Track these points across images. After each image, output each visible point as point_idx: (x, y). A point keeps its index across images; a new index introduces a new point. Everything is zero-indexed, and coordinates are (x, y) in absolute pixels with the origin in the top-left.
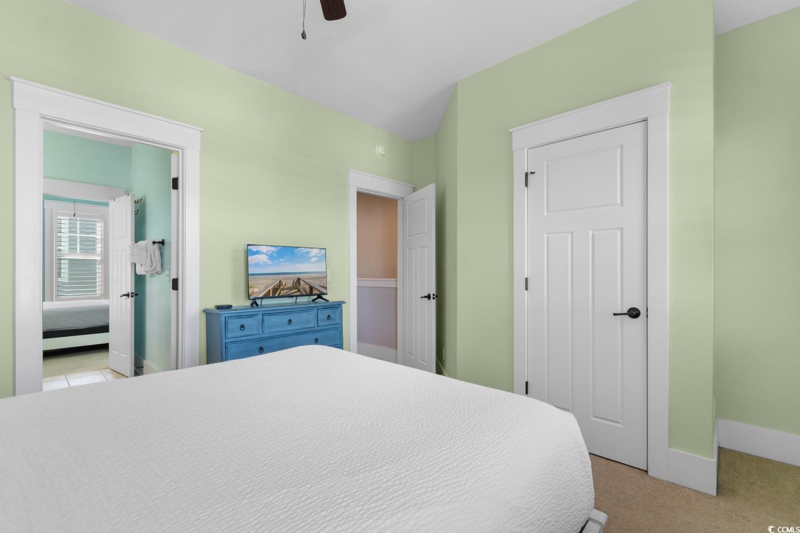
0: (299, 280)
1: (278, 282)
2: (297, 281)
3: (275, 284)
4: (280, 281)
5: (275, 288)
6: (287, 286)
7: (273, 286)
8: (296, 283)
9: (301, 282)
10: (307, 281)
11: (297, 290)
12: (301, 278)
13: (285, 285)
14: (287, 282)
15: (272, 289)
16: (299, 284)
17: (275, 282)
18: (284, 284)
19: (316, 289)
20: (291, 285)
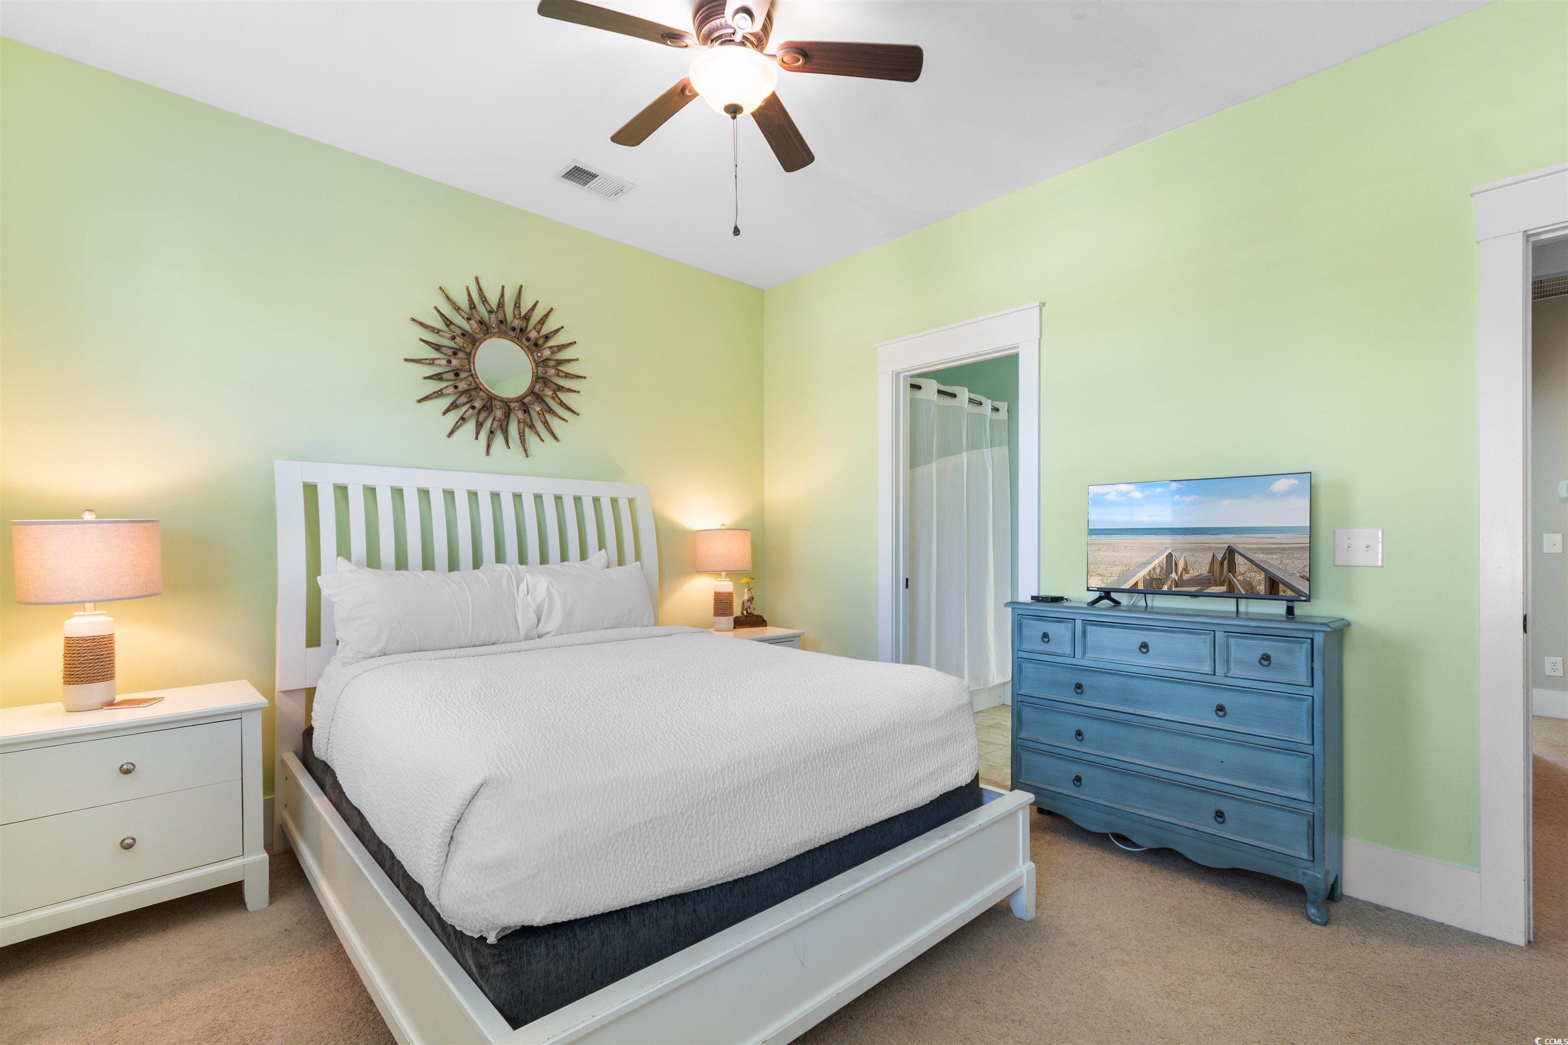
0: (1231, 552)
1: (1163, 557)
2: (1224, 559)
3: (1155, 563)
4: (1170, 556)
5: (1152, 579)
6: (1193, 573)
7: (1150, 567)
8: (1222, 564)
9: (1239, 559)
10: (1259, 557)
11: (1223, 589)
12: (1239, 547)
13: (1186, 570)
14: (1190, 559)
15: (1145, 580)
16: (1232, 567)
17: (1153, 558)
18: (1181, 565)
19: (1288, 585)
20: (1204, 570)
